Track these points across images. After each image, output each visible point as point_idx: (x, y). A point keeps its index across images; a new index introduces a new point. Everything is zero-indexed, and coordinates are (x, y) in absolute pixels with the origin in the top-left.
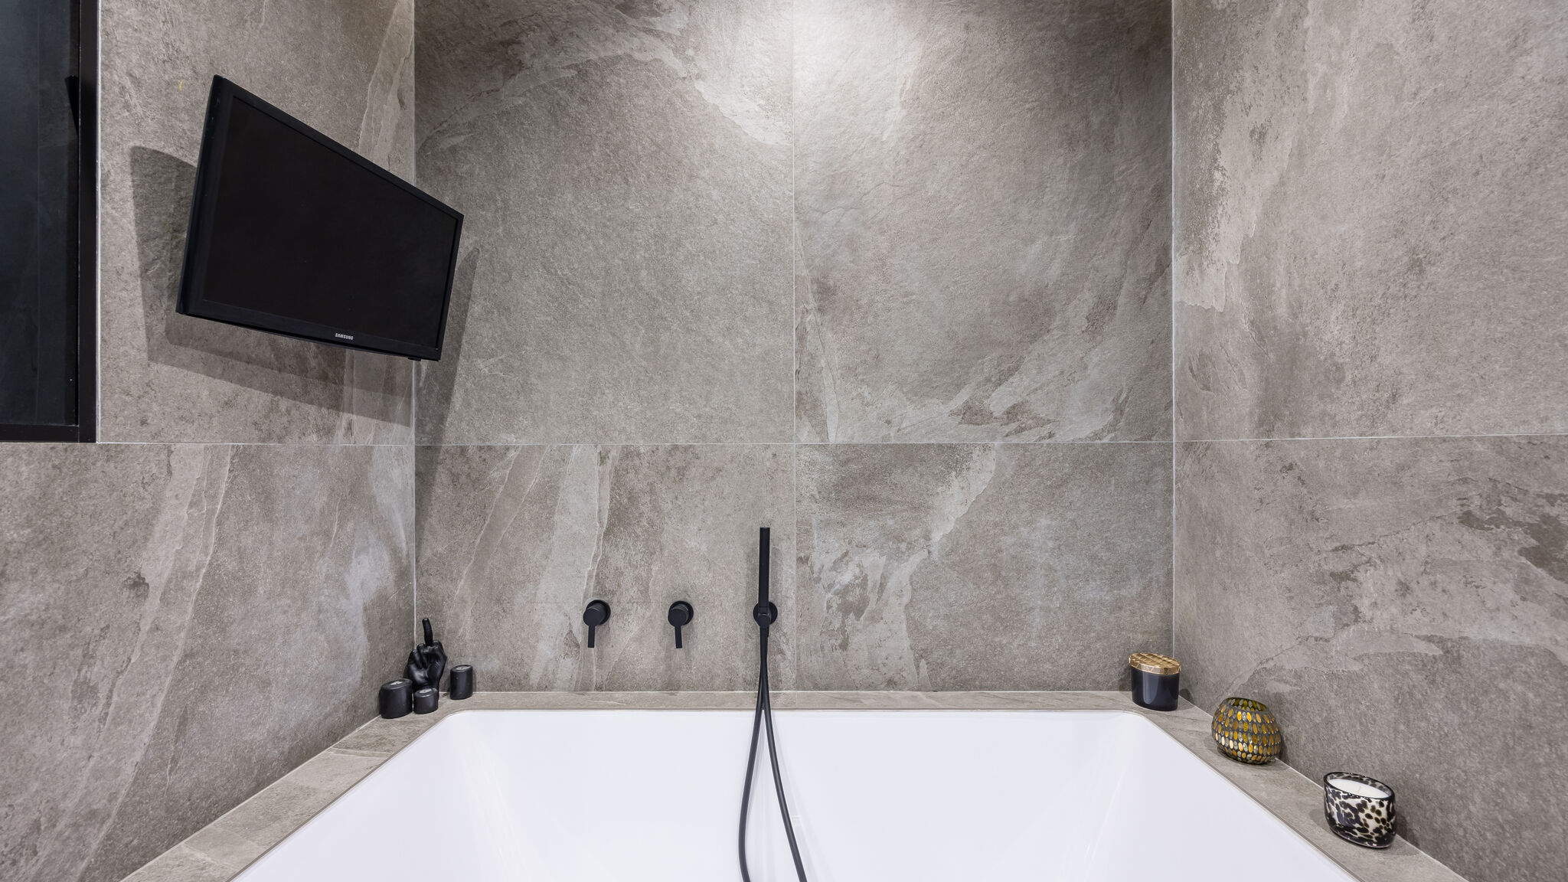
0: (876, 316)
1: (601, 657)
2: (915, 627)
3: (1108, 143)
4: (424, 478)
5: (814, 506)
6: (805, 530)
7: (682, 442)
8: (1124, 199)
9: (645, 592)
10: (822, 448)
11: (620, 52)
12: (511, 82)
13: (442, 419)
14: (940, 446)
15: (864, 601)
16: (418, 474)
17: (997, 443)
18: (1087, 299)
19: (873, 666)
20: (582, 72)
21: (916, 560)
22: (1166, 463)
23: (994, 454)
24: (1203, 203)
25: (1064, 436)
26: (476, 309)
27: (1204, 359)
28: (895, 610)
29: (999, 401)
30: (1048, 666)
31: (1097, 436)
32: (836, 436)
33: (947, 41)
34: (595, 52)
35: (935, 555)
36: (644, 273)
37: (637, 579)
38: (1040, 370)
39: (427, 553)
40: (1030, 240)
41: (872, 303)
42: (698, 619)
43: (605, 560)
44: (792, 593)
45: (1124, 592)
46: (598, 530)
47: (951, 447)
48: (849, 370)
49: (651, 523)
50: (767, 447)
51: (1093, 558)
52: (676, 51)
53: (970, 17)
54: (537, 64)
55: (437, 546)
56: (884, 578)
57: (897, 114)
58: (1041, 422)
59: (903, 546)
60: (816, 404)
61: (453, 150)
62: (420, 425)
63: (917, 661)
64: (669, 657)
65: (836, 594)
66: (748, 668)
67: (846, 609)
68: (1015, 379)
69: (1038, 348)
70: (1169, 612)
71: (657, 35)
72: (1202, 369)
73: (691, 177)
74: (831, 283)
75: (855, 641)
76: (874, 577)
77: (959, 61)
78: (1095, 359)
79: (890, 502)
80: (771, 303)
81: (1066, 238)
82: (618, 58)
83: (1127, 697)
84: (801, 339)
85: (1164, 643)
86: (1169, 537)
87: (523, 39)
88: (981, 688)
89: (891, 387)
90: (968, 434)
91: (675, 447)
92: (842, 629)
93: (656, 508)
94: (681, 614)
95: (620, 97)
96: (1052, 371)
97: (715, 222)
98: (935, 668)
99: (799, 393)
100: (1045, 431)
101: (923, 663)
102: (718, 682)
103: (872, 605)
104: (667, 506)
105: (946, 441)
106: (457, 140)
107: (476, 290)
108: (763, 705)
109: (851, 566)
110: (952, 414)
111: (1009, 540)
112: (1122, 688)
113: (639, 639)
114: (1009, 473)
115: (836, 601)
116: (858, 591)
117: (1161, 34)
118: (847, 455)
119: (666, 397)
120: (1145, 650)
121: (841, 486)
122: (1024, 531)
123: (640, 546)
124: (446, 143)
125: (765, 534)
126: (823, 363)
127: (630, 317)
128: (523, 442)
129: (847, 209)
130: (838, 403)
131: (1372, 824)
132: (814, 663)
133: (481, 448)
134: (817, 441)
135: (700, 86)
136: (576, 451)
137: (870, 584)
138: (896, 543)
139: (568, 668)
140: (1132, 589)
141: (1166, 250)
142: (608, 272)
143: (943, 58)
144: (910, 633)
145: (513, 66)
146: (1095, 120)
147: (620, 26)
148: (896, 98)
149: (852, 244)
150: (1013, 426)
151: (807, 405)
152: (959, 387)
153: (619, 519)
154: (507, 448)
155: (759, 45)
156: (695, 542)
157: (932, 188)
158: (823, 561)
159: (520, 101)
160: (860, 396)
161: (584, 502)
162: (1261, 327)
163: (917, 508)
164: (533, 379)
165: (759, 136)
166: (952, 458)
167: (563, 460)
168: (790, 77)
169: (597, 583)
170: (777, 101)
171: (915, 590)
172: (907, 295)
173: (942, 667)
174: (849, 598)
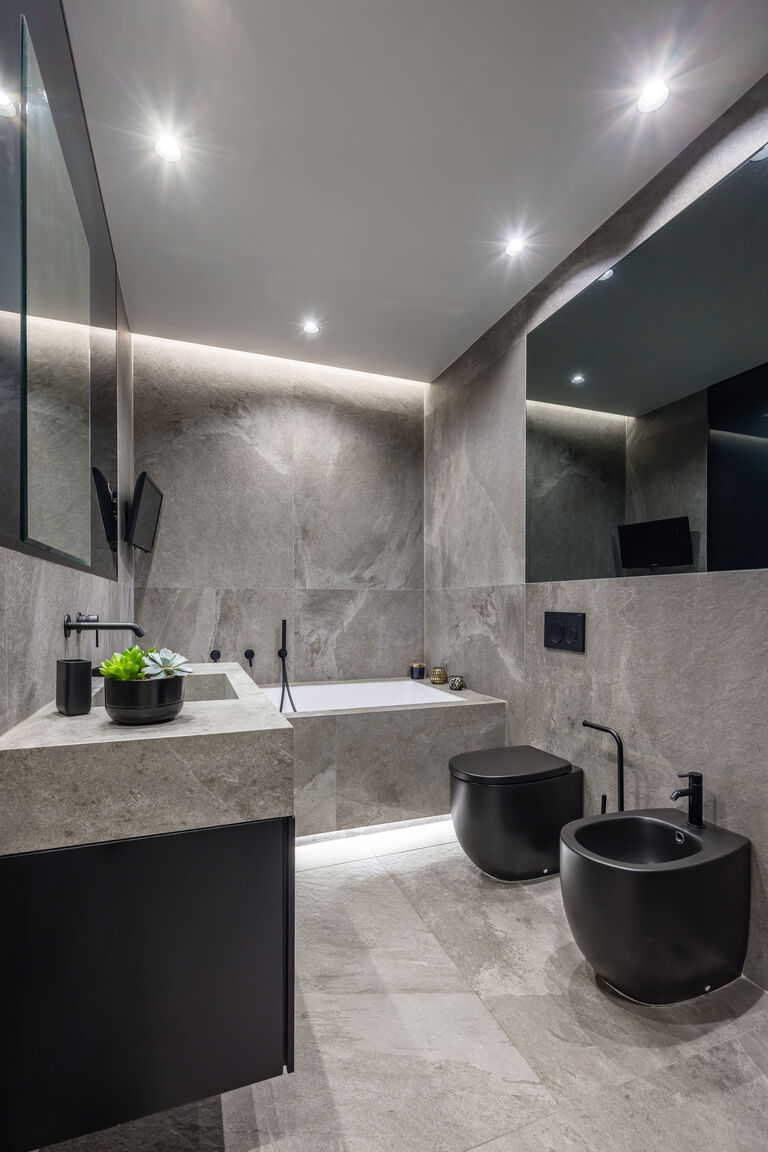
0: (323, 542)
2: (338, 657)
3: (403, 484)
4: (138, 601)
5: (302, 613)
7: (250, 587)
8: (408, 505)
9: (235, 646)
10: (304, 590)
11: (224, 432)
12: (177, 439)
13: (147, 576)
14: (347, 590)
15: (319, 648)
16: (136, 599)
17: (367, 590)
18: (397, 539)
19: (323, 672)
20: (208, 438)
21: (337, 633)
22: (423, 597)
23: (365, 594)
24: (431, 511)
25: (389, 588)
27: (432, 562)
28: (331, 651)
29: (367, 575)
30: (384, 670)
31: (400, 587)
32: (309, 586)
33: (349, 442)
34: (213, 430)
35: (345, 630)
36: (234, 521)
37: (232, 641)
38: (381, 564)
40: (377, 517)
41: (322, 536)
42: (256, 657)
43: (218, 634)
44: (293, 645)
45: (408, 642)
46: (215, 622)
47: (351, 591)
49: (237, 620)
50: (283, 590)
51: (399, 630)
52: (247, 434)
53: (357, 434)
54: (189, 432)
56: (327, 640)
57: (331, 467)
58: (382, 582)
59: (334, 627)
60: (302, 574)
61: (152, 464)
62: (136, 579)
63: (339, 669)
64: (246, 665)
65: (309, 645)
66: (276, 673)
67: (313, 651)
68: (373, 567)
69: (380, 556)
70: (423, 648)
71: (240, 426)
73: (254, 484)
74: (307, 528)
75: (317, 663)
76: (323, 639)
77: (354, 450)
78: (400, 561)
79: (329, 611)
80: (285, 535)
81: (390, 517)
82: (224, 434)
83: (410, 678)
84: (296, 548)
85: (422, 657)
86: (424, 623)
87: (183, 421)
88: (362, 678)
89: (329, 568)
90: (356, 586)
91: (247, 590)
92: (311, 658)
93: (239, 614)
94: (249, 655)
95: (224, 449)
96: (385, 564)
97: (263, 502)
98: (345, 672)
99: (296, 570)
100: (383, 585)
101: (341, 670)
102: (264, 680)
103: (322, 649)
104: (244, 613)
105: (348, 588)
106: (153, 460)
108: (285, 685)
109: (315, 635)
110: (351, 579)
111: (369, 625)
112: (408, 676)
114: (370, 601)
115: (309, 648)
116: (317, 644)
117: (421, 448)
118: (313, 593)
119: (243, 569)
120: (415, 662)
121: (311, 605)
122: (376, 621)
123: (233, 628)
125: (284, 622)
126: (304, 558)
127: (229, 537)
128: (183, 587)
129: (313, 501)
130: (310, 574)
131: (457, 684)
132: (301, 672)
133: (164, 589)
134: (302, 588)
135: (256, 448)
136: (206, 590)
137: (322, 641)
140: (411, 641)
141: (422, 523)
142: (219, 519)
143: (348, 449)
144: (336, 659)
145: (179, 432)
146: (399, 476)
147: (224, 421)
148: (331, 462)
149: (315, 514)
150: (372, 583)
151: (298, 574)
152: (353, 569)
153: (224, 618)
154: (176, 589)
155: (280, 435)
156: (255, 627)
157: (344, 496)
158: (306, 633)
159: (182, 447)
160: (318, 572)
161: (210, 611)
162: (443, 553)
163: (339, 613)
164: (187, 561)
165: (280, 470)
166: (350, 595)
167: (201, 594)
168: (292, 449)
169: (215, 643)
170: (288, 458)
171: (338, 644)
172: (335, 534)
173: (348, 671)
174: (314, 647)
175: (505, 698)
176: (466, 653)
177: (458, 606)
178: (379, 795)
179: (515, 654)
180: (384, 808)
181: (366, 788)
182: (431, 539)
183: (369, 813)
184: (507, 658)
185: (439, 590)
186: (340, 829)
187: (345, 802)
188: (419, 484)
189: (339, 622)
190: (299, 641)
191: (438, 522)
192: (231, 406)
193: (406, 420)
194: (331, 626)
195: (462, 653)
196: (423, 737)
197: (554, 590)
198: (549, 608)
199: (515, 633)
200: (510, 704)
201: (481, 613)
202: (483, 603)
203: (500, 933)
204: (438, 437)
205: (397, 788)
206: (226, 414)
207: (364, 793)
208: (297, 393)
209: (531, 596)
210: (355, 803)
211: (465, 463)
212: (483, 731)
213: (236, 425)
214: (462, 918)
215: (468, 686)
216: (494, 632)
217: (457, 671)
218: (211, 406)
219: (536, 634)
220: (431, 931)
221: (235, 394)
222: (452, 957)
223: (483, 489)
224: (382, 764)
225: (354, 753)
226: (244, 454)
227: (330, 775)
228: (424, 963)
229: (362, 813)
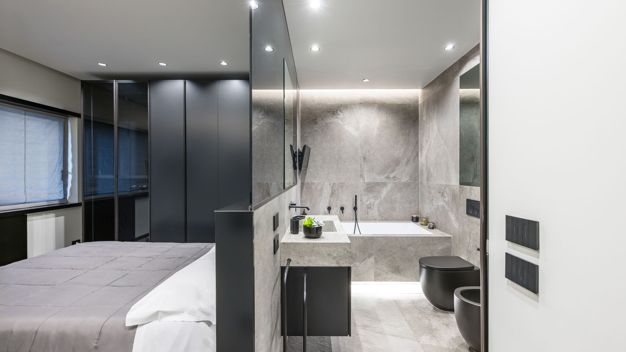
0: (372, 162)
2: (379, 211)
3: (409, 135)
5: (363, 192)
6: (361, 195)
7: (342, 182)
8: (411, 144)
9: (336, 205)
10: (364, 183)
11: (332, 121)
12: (315, 126)
13: (305, 178)
15: (371, 207)
16: (301, 187)
17: (392, 182)
18: (405, 160)
19: (372, 217)
20: (327, 124)
21: (379, 200)
22: (418, 185)
23: (391, 184)
24: (422, 147)
25: (402, 181)
28: (376, 208)
29: (392, 176)
30: (400, 217)
31: (407, 181)
32: (366, 181)
33: (383, 119)
34: (328, 121)
35: (382, 200)
36: (336, 156)
37: (335, 203)
38: (398, 171)
39: (302, 199)
40: (397, 150)
41: (372, 160)
42: (345, 209)
43: (330, 200)
44: (359, 205)
45: (411, 205)
46: (329, 196)
47: (384, 183)
49: (337, 194)
50: (355, 183)
51: (407, 200)
52: (341, 121)
54: (320, 123)
55: (304, 198)
56: (374, 203)
57: (376, 131)
58: (398, 179)
59: (377, 198)
61: (306, 136)
62: (301, 179)
63: (379, 216)
64: (340, 215)
65: (366, 205)
66: (353, 216)
67: (368, 208)
68: (394, 172)
69: (398, 167)
70: (418, 208)
71: (338, 118)
72: (422, 170)
74: (365, 157)
75: (369, 213)
77: (386, 122)
78: (407, 169)
79: (375, 191)
80: (356, 160)
81: (402, 150)
83: (412, 221)
84: (361, 166)
85: (418, 213)
86: (419, 197)
87: (317, 119)
88: (389, 220)
89: (375, 173)
90: (387, 181)
92: (367, 211)
93: (338, 192)
94: (342, 209)
95: (332, 128)
96: (400, 171)
97: (347, 147)
98: (382, 217)
99: (361, 174)
101: (380, 216)
102: (348, 219)
104: (340, 192)
105: (383, 181)
108: (356, 222)
109: (369, 201)
110: (384, 177)
111: (393, 197)
112: (411, 220)
113: (336, 212)
114: (393, 187)
115: (366, 207)
116: (370, 205)
117: (417, 118)
118: (368, 184)
119: (340, 175)
120: (415, 214)
121: (367, 189)
122: (396, 196)
123: (336, 198)
125: (356, 196)
126: (364, 170)
127: (334, 162)
128: (317, 182)
129: (368, 146)
130: (367, 176)
131: (431, 226)
132: (363, 216)
133: (311, 183)
135: (345, 126)
136: (326, 183)
137: (372, 204)
140: (413, 205)
141: (418, 152)
142: (331, 155)
144: (378, 212)
145: (316, 123)
146: (407, 132)
148: (376, 128)
149: (369, 151)
150: (394, 179)
151: (362, 176)
152: (385, 173)
153: (332, 194)
154: (315, 183)
155: (354, 120)
156: (344, 197)
157: (381, 142)
158: (364, 201)
159: (317, 129)
160: (370, 175)
161: (327, 191)
162: (427, 167)
163: (379, 192)
164: (319, 172)
165: (354, 134)
166: (384, 184)
167: (324, 185)
168: (359, 125)
169: (329, 204)
170: (357, 129)
171: (379, 205)
172: (377, 159)
173: (383, 217)
174: (368, 206)
175: (451, 234)
176: (436, 213)
177: (433, 191)
178: (392, 270)
179: (455, 216)
180: (394, 275)
181: (386, 266)
182: (422, 159)
183: (388, 277)
184: (452, 217)
185: (425, 182)
186: (376, 281)
187: (378, 271)
188: (417, 134)
189: (379, 196)
190: (362, 204)
191: (425, 152)
192: (335, 111)
193: (410, 106)
194: (376, 198)
195: (435, 213)
196: (412, 249)
197: (470, 189)
198: (468, 198)
199: (455, 206)
200: (454, 237)
201: (442, 196)
202: (443, 191)
203: (434, 327)
204: (425, 114)
205: (400, 268)
206: (333, 114)
207: (385, 268)
208: (361, 102)
209: (461, 191)
210: (382, 272)
211: (435, 128)
212: (440, 248)
213: (337, 118)
214: (420, 319)
215: (437, 227)
216: (447, 205)
217: (432, 220)
218: (328, 112)
219: (463, 208)
220: (406, 321)
221: (336, 106)
222: (412, 330)
223: (443, 141)
224: (393, 258)
225: (381, 252)
226: (340, 129)
227: (372, 260)
228: (401, 329)
229: (385, 276)
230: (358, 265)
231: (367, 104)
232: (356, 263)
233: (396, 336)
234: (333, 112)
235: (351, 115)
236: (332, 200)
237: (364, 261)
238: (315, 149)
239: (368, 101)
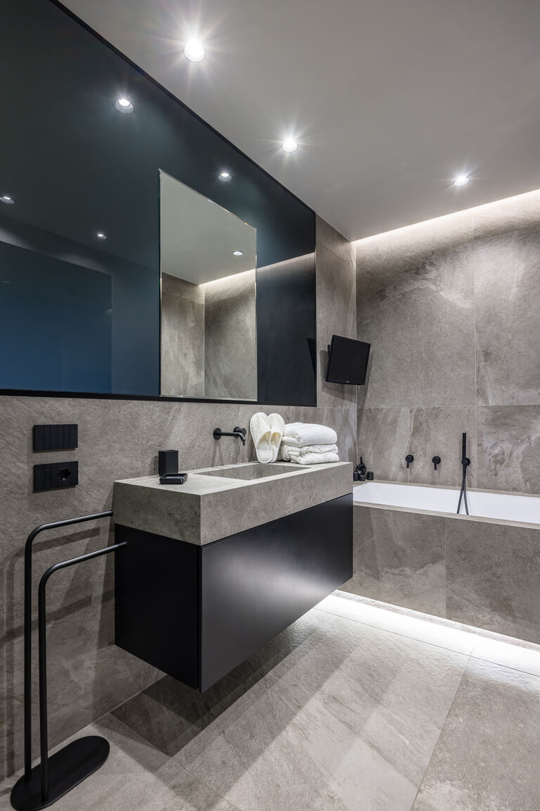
0: (507, 361)
1: (411, 472)
2: (524, 470)
5: (483, 427)
6: (480, 435)
7: (437, 406)
9: (425, 453)
11: (415, 287)
12: (382, 303)
13: (364, 401)
14: (535, 406)
15: (504, 460)
16: (358, 417)
19: (507, 482)
20: (404, 295)
21: (523, 447)
26: (373, 369)
28: (516, 464)
32: (491, 403)
33: (536, 261)
34: (407, 288)
35: (533, 444)
36: (423, 354)
37: (422, 449)
39: (360, 439)
41: (505, 357)
42: (442, 462)
43: (412, 443)
44: (475, 455)
46: (410, 433)
48: (497, 381)
49: (426, 431)
50: (466, 407)
52: (433, 283)
54: (391, 296)
55: (363, 437)
56: (512, 452)
57: (515, 290)
59: (519, 441)
60: (484, 393)
61: (367, 324)
62: (358, 403)
63: (526, 482)
64: (433, 474)
66: (459, 479)
67: (496, 462)
71: (427, 280)
74: (489, 351)
75: (500, 473)
76: (507, 452)
79: (513, 425)
80: (467, 360)
82: (415, 289)
84: (478, 371)
87: (386, 289)
89: (514, 386)
91: (434, 408)
92: (495, 469)
93: (428, 427)
94: (437, 461)
95: (415, 301)
97: (447, 336)
98: (533, 485)
99: (478, 389)
101: (528, 483)
102: (449, 483)
103: (506, 461)
104: (432, 426)
106: (368, 321)
107: (373, 363)
108: (463, 489)
109: (498, 447)
113: (423, 468)
115: (492, 459)
116: (501, 456)
118: (496, 409)
119: (431, 392)
121: (494, 420)
123: (423, 439)
124: (364, 323)
125: (464, 435)
126: (487, 378)
127: (419, 368)
128: (388, 407)
129: (495, 325)
130: (493, 392)
132: (484, 480)
133: (375, 409)
134: (484, 405)
135: (442, 293)
136: (403, 409)
137: (506, 455)
138: (516, 440)
139: (401, 475)
142: (412, 355)
143: (534, 267)
144: (522, 471)
145: (384, 297)
147: (415, 279)
148: (514, 285)
149: (497, 337)
151: (481, 393)
153: (416, 430)
154: (383, 409)
155: (462, 276)
156: (441, 438)
157: (529, 314)
158: (485, 446)
159: (385, 307)
160: (501, 389)
161: (405, 424)
163: (525, 428)
164: (390, 389)
165: (462, 306)
167: (399, 412)
168: (473, 285)
169: (410, 449)
170: (469, 293)
171: (524, 457)
172: (519, 353)
173: (536, 484)
174: (498, 458)
178: (491, 603)
180: (497, 618)
183: (480, 616)
186: (450, 619)
187: (454, 596)
190: (482, 452)
192: (420, 266)
205: (513, 604)
206: (417, 274)
208: (477, 234)
210: (466, 601)
213: (424, 279)
218: (406, 271)
221: (423, 255)
224: (495, 574)
225: (463, 555)
226: (431, 300)
227: (440, 568)
228: (407, 742)
229: (473, 614)
230: (409, 573)
231: (493, 236)
232: (405, 569)
233: (378, 750)
234: (416, 270)
235: (454, 266)
236: (416, 442)
237: (422, 567)
238: (382, 346)
239: (493, 229)
